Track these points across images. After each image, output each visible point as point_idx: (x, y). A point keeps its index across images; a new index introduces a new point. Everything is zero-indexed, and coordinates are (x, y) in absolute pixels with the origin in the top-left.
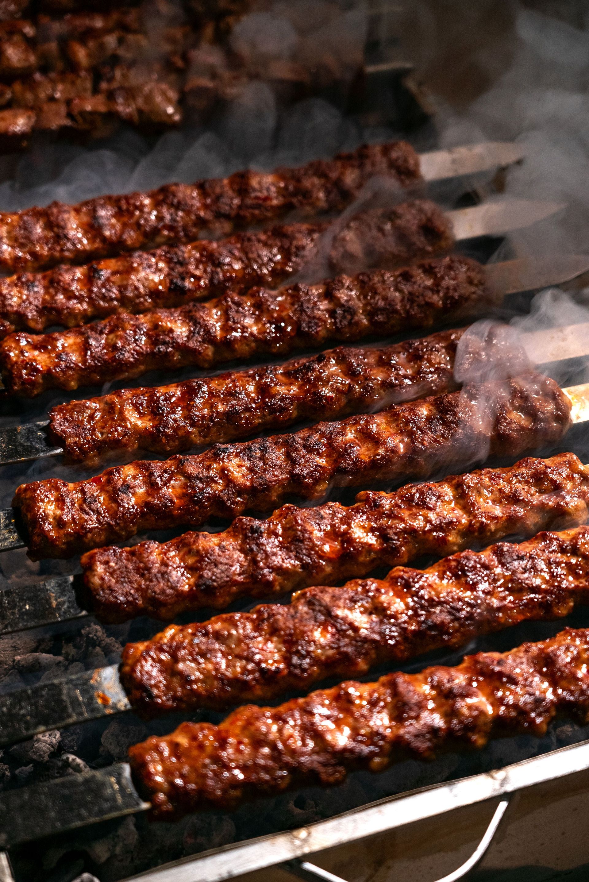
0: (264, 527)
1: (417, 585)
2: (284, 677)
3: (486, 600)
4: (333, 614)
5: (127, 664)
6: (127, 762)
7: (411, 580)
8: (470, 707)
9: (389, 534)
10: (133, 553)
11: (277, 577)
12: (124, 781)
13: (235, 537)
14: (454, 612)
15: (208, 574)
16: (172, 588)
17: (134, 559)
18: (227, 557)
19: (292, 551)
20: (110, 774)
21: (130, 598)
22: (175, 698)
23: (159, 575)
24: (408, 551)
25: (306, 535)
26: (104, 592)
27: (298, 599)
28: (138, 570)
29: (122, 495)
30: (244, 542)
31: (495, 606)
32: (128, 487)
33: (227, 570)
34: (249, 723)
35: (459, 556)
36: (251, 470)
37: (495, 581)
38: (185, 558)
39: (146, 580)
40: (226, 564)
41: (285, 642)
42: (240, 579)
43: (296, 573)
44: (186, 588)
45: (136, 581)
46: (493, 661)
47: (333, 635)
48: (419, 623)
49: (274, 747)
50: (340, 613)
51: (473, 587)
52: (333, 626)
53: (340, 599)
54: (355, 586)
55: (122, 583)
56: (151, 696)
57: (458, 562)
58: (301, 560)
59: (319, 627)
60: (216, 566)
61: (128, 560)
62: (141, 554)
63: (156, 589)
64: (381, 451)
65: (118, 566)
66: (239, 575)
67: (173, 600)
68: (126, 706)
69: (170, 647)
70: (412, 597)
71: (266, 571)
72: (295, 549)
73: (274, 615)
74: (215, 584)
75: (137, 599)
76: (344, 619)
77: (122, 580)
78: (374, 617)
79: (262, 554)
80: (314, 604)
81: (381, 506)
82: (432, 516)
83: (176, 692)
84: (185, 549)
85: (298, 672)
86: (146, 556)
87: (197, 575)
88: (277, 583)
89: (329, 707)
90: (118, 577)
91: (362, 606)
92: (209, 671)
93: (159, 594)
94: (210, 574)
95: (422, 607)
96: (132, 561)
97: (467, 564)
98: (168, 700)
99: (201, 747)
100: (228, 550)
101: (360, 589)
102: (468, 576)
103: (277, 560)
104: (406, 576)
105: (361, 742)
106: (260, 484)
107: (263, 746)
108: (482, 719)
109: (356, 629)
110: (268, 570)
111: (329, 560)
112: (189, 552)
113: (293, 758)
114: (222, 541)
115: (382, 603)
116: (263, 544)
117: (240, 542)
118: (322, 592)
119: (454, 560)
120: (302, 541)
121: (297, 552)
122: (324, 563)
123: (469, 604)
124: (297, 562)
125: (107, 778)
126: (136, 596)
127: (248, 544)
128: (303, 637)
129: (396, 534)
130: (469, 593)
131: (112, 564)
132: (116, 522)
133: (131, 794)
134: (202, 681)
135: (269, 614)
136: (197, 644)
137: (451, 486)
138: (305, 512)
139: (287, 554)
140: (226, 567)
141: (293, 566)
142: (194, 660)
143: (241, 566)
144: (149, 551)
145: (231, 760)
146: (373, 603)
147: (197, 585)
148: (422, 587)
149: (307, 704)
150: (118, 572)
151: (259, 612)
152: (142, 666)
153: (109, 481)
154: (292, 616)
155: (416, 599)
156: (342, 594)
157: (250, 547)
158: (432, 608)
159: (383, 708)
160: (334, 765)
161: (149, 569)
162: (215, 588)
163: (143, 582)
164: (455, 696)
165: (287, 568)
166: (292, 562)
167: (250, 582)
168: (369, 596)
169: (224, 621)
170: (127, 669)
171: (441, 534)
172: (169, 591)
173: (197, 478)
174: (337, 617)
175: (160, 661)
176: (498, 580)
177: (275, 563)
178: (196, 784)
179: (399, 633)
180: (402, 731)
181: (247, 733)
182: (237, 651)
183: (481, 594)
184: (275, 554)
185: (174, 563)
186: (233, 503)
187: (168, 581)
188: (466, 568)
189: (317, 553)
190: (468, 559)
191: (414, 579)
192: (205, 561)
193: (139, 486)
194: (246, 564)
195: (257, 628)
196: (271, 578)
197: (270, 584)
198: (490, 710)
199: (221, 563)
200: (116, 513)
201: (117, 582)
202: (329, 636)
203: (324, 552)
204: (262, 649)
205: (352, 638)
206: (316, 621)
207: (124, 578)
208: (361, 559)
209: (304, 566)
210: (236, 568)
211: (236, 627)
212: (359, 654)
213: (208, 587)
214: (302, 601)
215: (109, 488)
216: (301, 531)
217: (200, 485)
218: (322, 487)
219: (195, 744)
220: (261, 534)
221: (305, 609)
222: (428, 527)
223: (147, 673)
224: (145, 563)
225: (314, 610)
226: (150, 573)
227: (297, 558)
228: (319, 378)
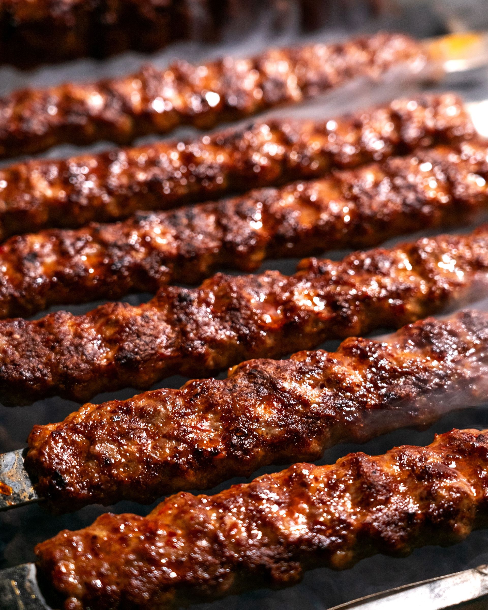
0: (194, 296)
1: (375, 356)
2: (222, 460)
3: (456, 370)
4: (278, 386)
5: (33, 448)
6: (32, 562)
7: (367, 349)
8: (449, 489)
9: (338, 301)
10: (41, 325)
11: (210, 350)
12: (28, 584)
13: (160, 308)
14: (421, 384)
15: (129, 346)
16: (87, 362)
17: (43, 330)
18: (152, 327)
19: (226, 321)
20: (11, 577)
21: (38, 374)
22: (91, 486)
23: (72, 348)
24: (361, 321)
25: (243, 303)
26: (6, 367)
27: (236, 373)
28: (46, 343)
29: (28, 264)
30: (171, 312)
31: (467, 377)
32: (34, 256)
33: (151, 342)
34: (182, 511)
35: (421, 323)
36: (177, 238)
37: (465, 350)
38: (102, 330)
39: (56, 354)
40: (151, 335)
41: (222, 419)
42: (168, 352)
43: (232, 346)
44: (104, 362)
45: (45, 355)
46: (472, 438)
47: (279, 411)
48: (380, 397)
49: (213, 538)
50: (286, 385)
51: (441, 356)
52: (279, 400)
53: (287, 370)
54: (301, 357)
55: (28, 357)
56: (61, 483)
57: (421, 329)
58: (237, 331)
59: (262, 403)
60: (139, 336)
61: (35, 332)
62: (50, 325)
63: (68, 363)
64: (325, 217)
65: (23, 339)
66: (166, 347)
67: (89, 376)
68: (31, 496)
69: (86, 427)
70: (370, 367)
71: (197, 343)
72: (231, 318)
73: (208, 389)
74: (138, 357)
75: (45, 375)
76: (292, 393)
77: (29, 353)
78: (328, 391)
79: (192, 324)
80: (255, 377)
81: (327, 273)
82: (386, 281)
83: (92, 478)
84: (102, 320)
85: (239, 453)
86: (56, 326)
87: (117, 348)
88: (210, 358)
89: (279, 491)
90: (23, 351)
91: (312, 377)
92: (132, 454)
93: (72, 369)
94: (131, 345)
95: (383, 379)
96: (40, 334)
97: (432, 331)
98: (83, 488)
99: (124, 540)
100: (153, 320)
101: (308, 360)
102: (434, 344)
103: (210, 331)
104: (362, 345)
105: (319, 531)
106: (188, 252)
107: (200, 539)
108: (466, 502)
109: (306, 403)
110: (199, 342)
111: (269, 330)
112: (108, 323)
113: (238, 552)
114: (144, 311)
115: (336, 374)
116: (192, 314)
117: (165, 312)
118: (264, 364)
119: (416, 328)
120: (238, 310)
121: (233, 322)
122: (265, 334)
123: (438, 376)
124: (233, 333)
125: (6, 582)
126: (45, 371)
127: (176, 314)
128: (244, 413)
129: (347, 301)
130: (435, 363)
131: (17, 336)
132: (21, 293)
133: (36, 600)
134: (124, 465)
135: (202, 388)
136: (118, 422)
137: (405, 251)
138: (241, 279)
139: (221, 325)
140: (151, 338)
141: (229, 337)
142: (114, 441)
143: (168, 338)
144: (60, 321)
145: (162, 556)
146: (325, 375)
147: (117, 359)
148: (381, 357)
149: (253, 489)
150: (23, 345)
151: (191, 387)
152: (51, 449)
153: (14, 251)
154: (231, 390)
155: (374, 370)
156: (288, 365)
157: (178, 317)
158: (394, 379)
159: (344, 491)
160: (287, 560)
161: (60, 341)
162: (138, 362)
163: (53, 356)
164: (431, 476)
165: (222, 340)
166: (228, 333)
167: (178, 356)
168: (319, 367)
169: (149, 397)
170: (33, 452)
171: (399, 302)
172: (83, 366)
173: (115, 245)
174: (283, 390)
175: (74, 443)
176: (468, 349)
177: (208, 334)
178: (117, 584)
179: (358, 408)
180: (369, 519)
181: (179, 522)
182: (166, 430)
183: (449, 363)
184: (207, 324)
185: (89, 334)
186: (157, 272)
187: (83, 354)
188: (431, 335)
189: (256, 322)
190: (433, 326)
191: (370, 349)
192: (126, 332)
193: (48, 255)
194: (173, 336)
195: (189, 404)
196: (202, 350)
197: (202, 357)
198: (473, 492)
199: (145, 334)
200: (21, 283)
201: (22, 357)
202: (275, 411)
203: (265, 322)
204: (195, 427)
205: (302, 415)
206: (258, 395)
207: (31, 351)
208: (308, 329)
209: (242, 337)
210: (162, 339)
211: (164, 402)
212: (312, 433)
213: (130, 360)
214: (242, 373)
215: (14, 258)
216: (236, 298)
217: (119, 253)
218: (258, 256)
219: (115, 537)
220: (191, 302)
221: (245, 382)
222: (384, 293)
223: (57, 456)
224: (55, 334)
225: (255, 383)
226: (61, 345)
227: (233, 328)
228: (249, 147)
